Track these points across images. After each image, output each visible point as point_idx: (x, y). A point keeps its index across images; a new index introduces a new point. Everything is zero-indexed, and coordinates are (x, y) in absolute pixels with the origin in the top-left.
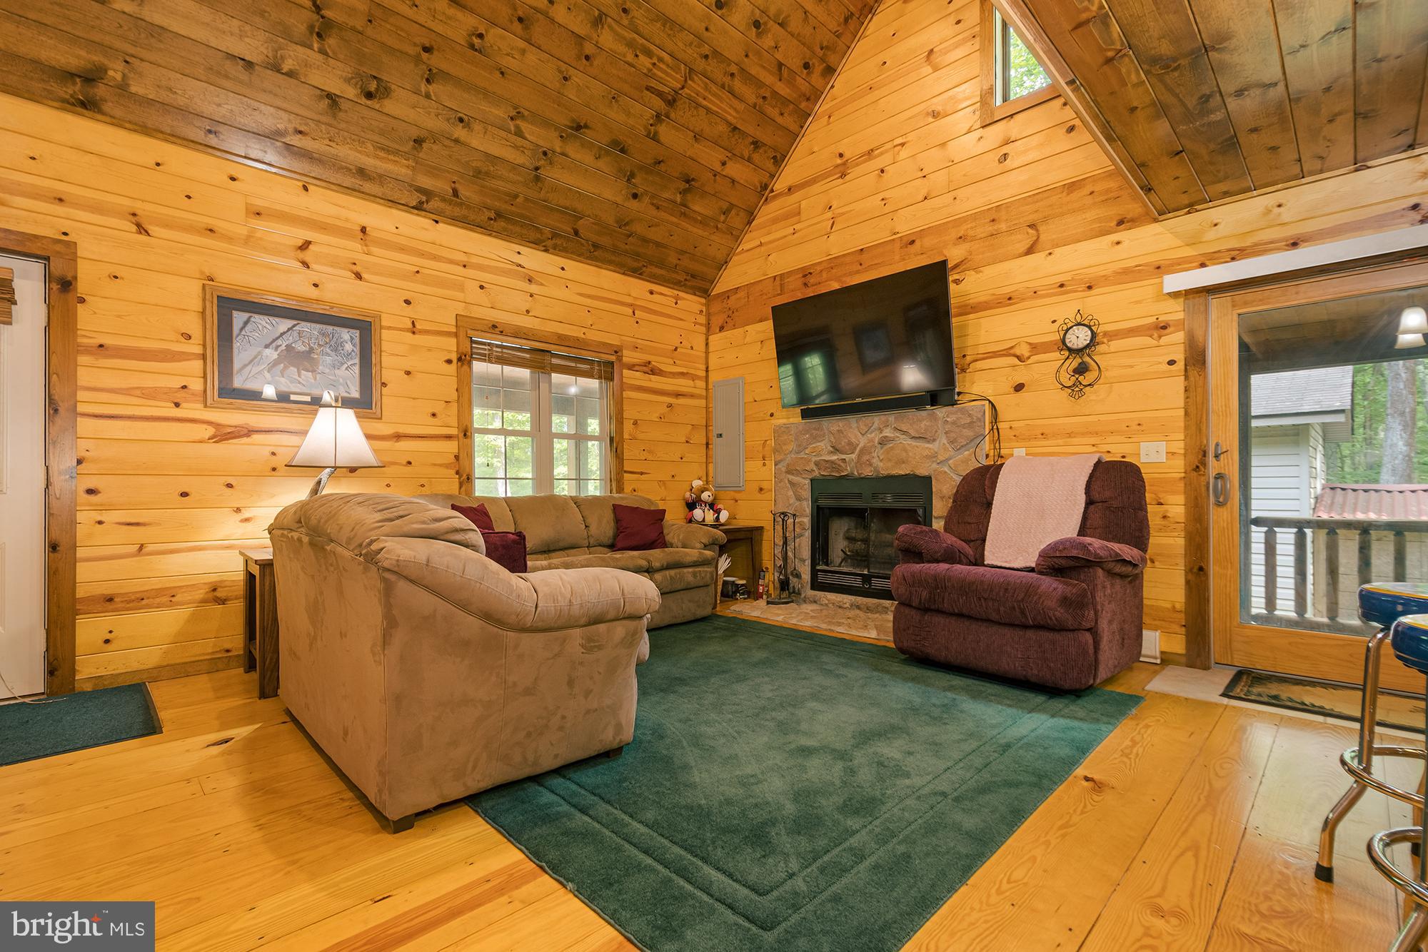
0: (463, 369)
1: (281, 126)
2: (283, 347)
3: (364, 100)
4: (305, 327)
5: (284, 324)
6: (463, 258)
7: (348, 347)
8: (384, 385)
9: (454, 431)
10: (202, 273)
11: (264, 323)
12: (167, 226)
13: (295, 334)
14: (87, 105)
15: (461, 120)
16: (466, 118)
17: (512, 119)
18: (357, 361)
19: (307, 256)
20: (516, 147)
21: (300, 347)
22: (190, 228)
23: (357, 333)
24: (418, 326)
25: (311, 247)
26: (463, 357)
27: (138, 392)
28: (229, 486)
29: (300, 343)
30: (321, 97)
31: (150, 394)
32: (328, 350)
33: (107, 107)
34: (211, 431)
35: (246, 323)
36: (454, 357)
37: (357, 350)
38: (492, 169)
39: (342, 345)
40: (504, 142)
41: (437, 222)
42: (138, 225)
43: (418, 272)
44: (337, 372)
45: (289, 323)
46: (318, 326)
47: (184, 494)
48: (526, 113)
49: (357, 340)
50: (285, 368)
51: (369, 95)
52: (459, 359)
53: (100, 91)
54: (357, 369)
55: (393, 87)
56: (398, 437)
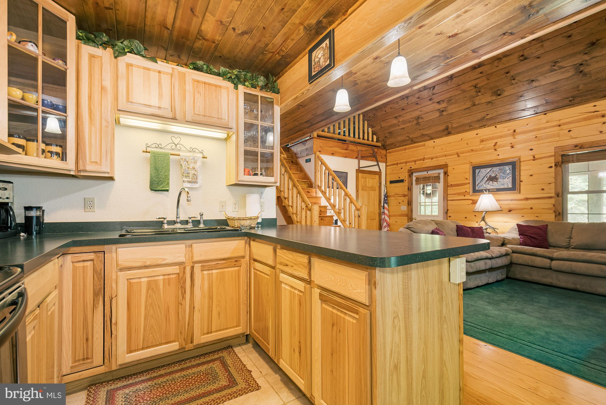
0: (557, 169)
1: (483, 116)
2: (489, 176)
3: (499, 97)
4: (495, 169)
5: (489, 170)
6: (558, 123)
7: (508, 171)
8: (521, 181)
9: (553, 195)
10: (470, 161)
11: (483, 171)
12: (463, 153)
13: (492, 172)
14: (449, 134)
15: (533, 81)
16: (534, 79)
17: (554, 66)
18: (511, 175)
19: (496, 147)
20: (563, 72)
21: (493, 175)
22: (468, 152)
23: (510, 166)
24: (536, 157)
25: (497, 144)
26: (557, 164)
27: (457, 194)
28: (475, 216)
29: (493, 174)
30: (488, 104)
31: (459, 194)
32: (502, 174)
33: (452, 132)
34: (471, 202)
35: (479, 172)
36: (553, 165)
37: (511, 172)
38: (557, 85)
39: (506, 171)
40: (556, 75)
41: (545, 114)
42: (458, 155)
43: (536, 137)
44: (504, 180)
45: (490, 169)
46: (498, 167)
47: (466, 218)
48: (559, 60)
49: (511, 169)
50: (489, 182)
51: (499, 95)
52: (555, 165)
53: (449, 130)
54: (511, 178)
55: (504, 88)
56: (527, 199)
